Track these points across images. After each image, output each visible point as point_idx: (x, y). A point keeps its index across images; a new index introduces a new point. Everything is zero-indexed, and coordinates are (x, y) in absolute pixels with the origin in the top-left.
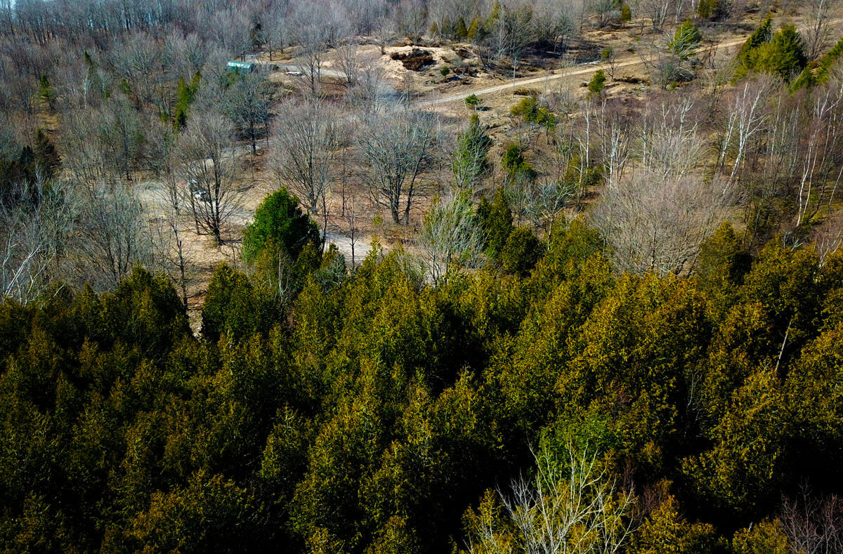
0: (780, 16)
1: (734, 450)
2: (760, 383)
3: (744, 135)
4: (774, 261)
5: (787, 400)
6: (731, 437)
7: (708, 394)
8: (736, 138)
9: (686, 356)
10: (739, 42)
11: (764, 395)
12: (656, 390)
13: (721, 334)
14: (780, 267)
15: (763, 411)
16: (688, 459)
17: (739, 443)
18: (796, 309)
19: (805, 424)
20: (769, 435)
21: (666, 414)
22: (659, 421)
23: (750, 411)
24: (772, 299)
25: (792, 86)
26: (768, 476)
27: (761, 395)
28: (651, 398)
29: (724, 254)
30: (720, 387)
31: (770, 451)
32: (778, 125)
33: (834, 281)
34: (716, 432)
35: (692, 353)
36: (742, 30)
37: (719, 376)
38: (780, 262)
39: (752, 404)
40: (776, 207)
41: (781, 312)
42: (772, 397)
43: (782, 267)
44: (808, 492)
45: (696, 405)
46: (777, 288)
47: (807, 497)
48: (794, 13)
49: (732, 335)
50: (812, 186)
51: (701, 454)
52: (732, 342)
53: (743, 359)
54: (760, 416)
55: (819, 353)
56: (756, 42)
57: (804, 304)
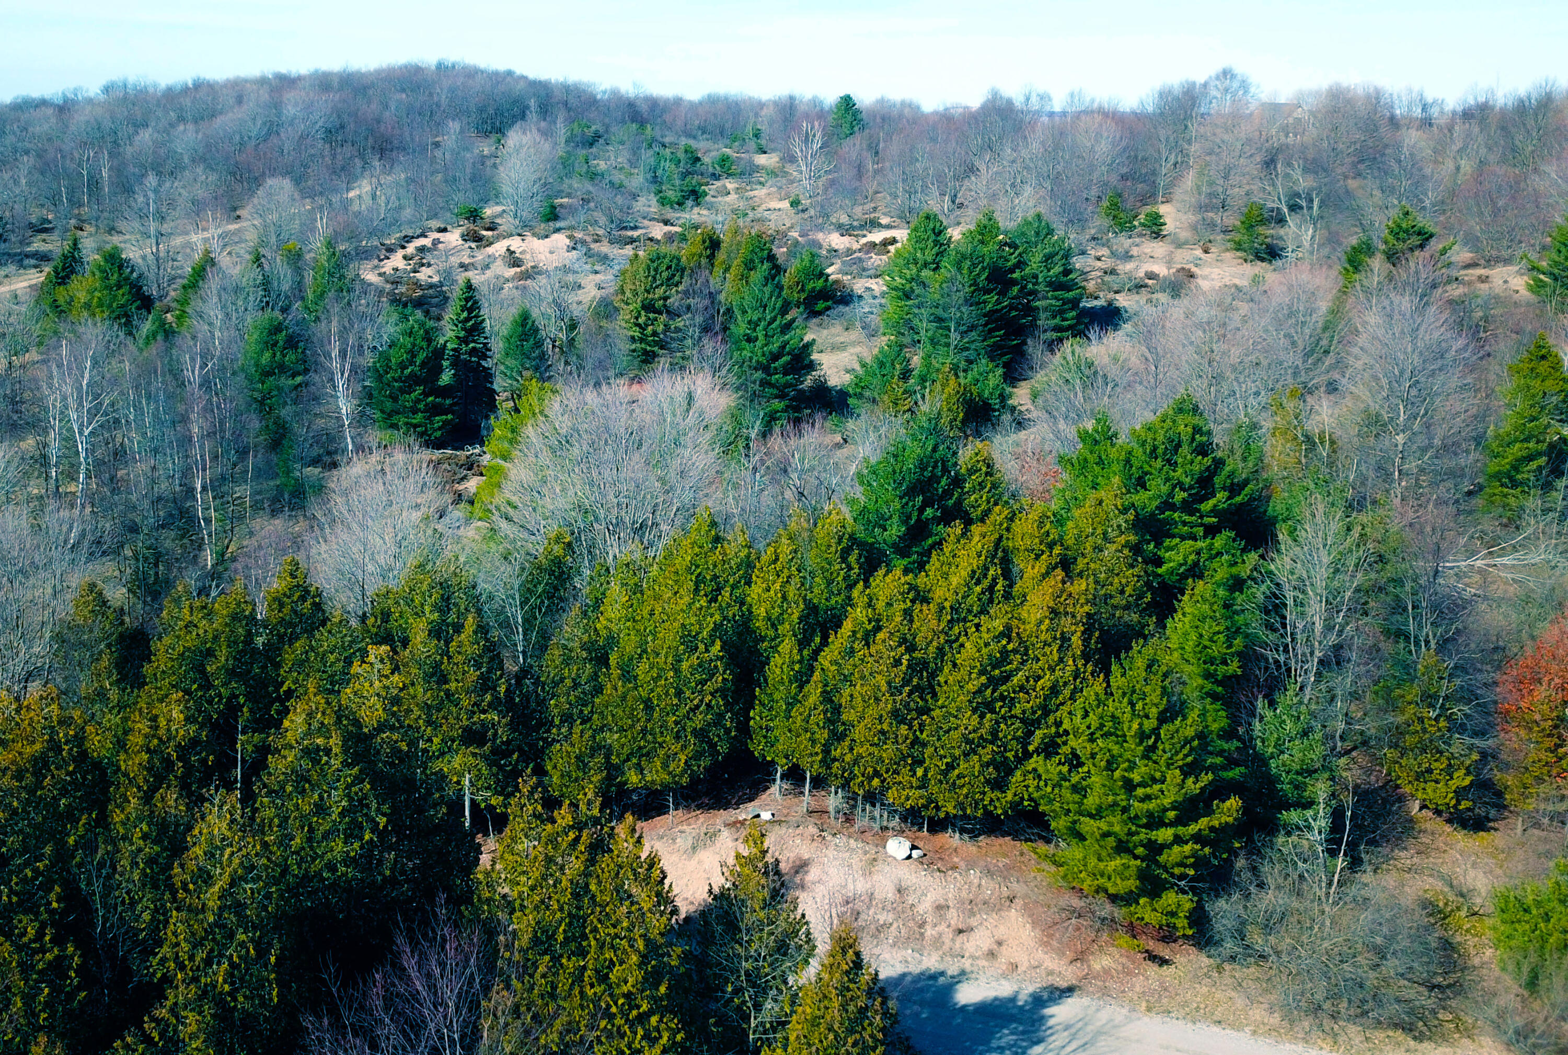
0: (91, 235)
1: (203, 980)
2: (216, 832)
3: (81, 433)
4: (186, 627)
5: (265, 845)
6: (192, 958)
7: (128, 893)
8: (69, 441)
9: (71, 840)
10: (34, 282)
11: (228, 851)
12: (26, 929)
13: (126, 775)
14: (198, 635)
15: (232, 884)
16: (123, 1040)
17: (208, 962)
18: (242, 700)
19: (306, 878)
20: (253, 923)
21: (58, 967)
22: (46, 991)
23: (212, 890)
24: (199, 694)
25: (141, 342)
26: (271, 999)
27: (222, 855)
28: (19, 948)
29: (98, 641)
30: (148, 871)
31: (262, 953)
32: (135, 406)
33: (285, 634)
34: (164, 960)
35: (81, 831)
36: (33, 262)
37: (140, 850)
38: (196, 626)
39: (210, 877)
40: (168, 544)
41: (220, 713)
42: (240, 850)
43: (201, 632)
44: (337, 978)
45: (112, 925)
46: (203, 672)
47: (339, 991)
48: (112, 230)
49: (145, 768)
50: (214, 498)
51: (146, 1019)
52: (148, 781)
53: (176, 800)
54: (231, 894)
55: (292, 747)
56: (63, 278)
57: (251, 687)
